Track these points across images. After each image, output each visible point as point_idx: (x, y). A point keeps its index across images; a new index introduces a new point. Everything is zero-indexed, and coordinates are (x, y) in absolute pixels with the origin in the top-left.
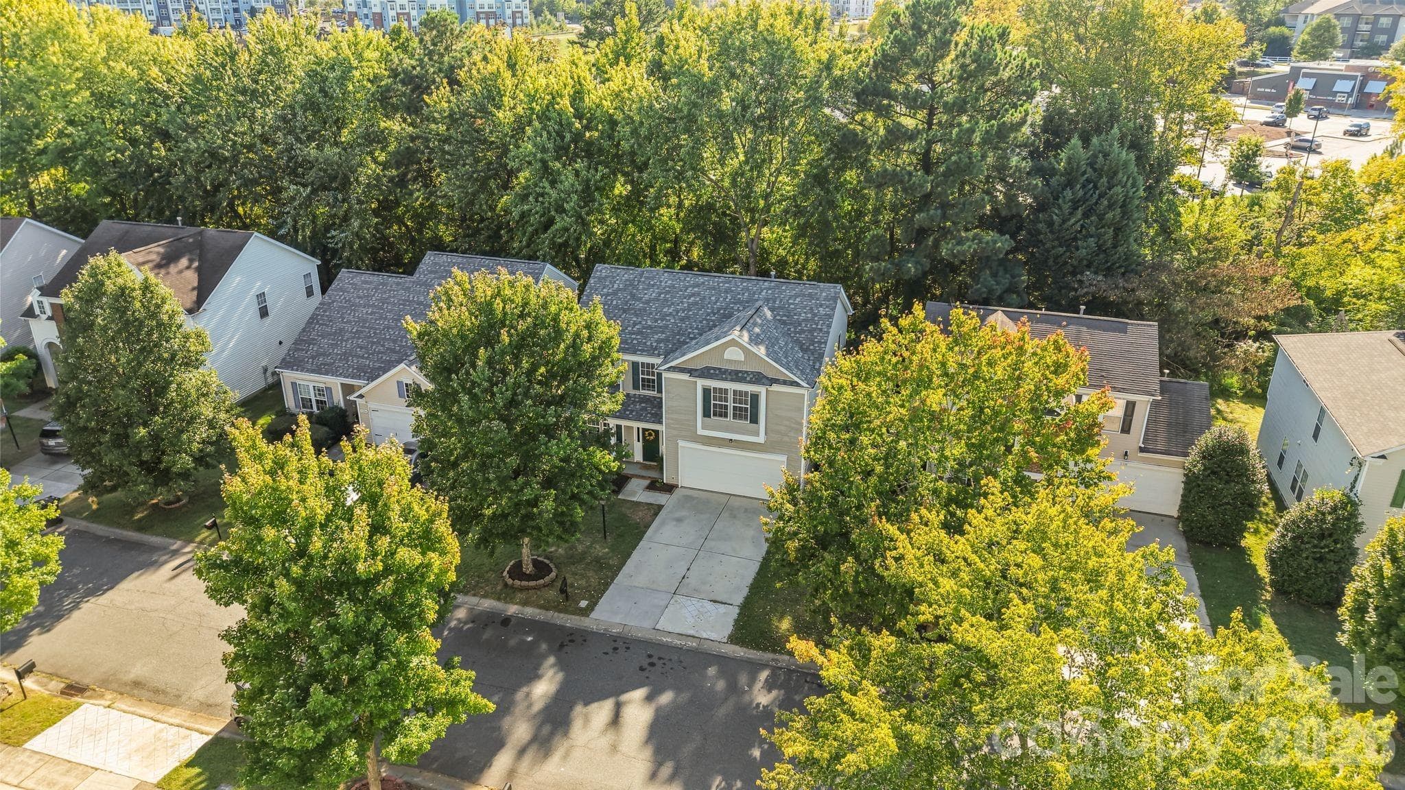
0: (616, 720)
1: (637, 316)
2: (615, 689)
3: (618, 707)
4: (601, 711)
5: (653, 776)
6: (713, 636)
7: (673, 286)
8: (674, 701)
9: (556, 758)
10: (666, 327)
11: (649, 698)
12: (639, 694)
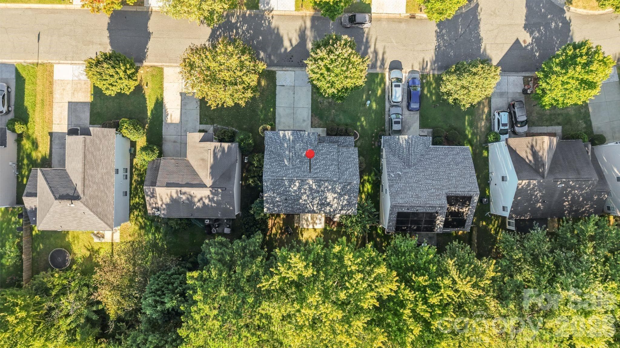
0: (290, 41)
1: (334, 159)
2: (294, 49)
3: (291, 45)
4: (295, 43)
5: (278, 29)
6: (280, 72)
7: (325, 172)
8: (281, 49)
9: (298, 28)
10: (322, 155)
11: (286, 49)
12: (289, 49)
